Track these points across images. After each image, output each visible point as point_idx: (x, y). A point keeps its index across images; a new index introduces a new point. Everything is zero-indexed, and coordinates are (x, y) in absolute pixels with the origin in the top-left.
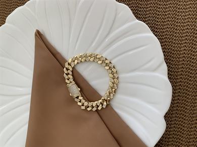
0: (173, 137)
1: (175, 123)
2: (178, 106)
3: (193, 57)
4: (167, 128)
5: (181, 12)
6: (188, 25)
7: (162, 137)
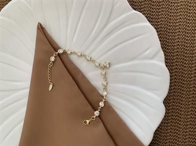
0: (172, 122)
1: (173, 108)
2: (174, 92)
3: (186, 45)
4: (165, 117)
5: (174, 3)
6: (181, 15)
7: (162, 123)
